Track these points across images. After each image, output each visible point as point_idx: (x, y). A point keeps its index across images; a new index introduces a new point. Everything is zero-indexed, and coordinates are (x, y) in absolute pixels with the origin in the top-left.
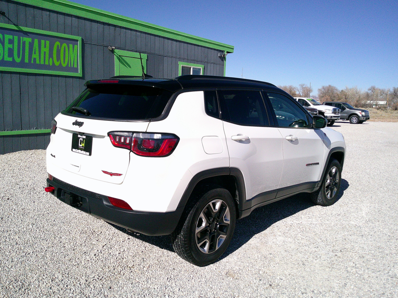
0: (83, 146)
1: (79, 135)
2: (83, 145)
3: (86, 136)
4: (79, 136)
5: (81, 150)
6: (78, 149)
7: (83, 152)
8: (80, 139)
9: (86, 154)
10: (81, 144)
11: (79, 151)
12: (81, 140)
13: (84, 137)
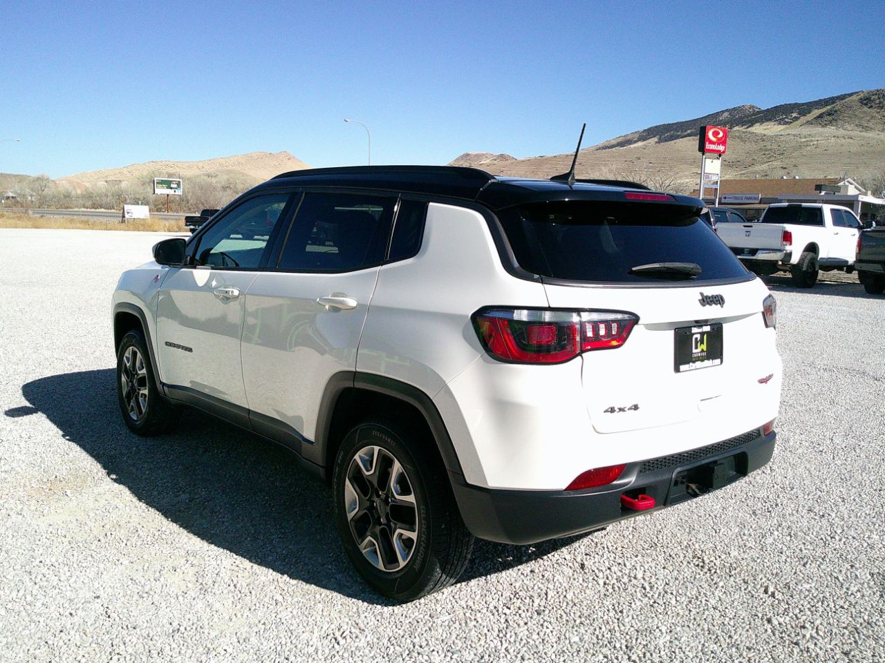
0: (702, 351)
1: (695, 327)
2: (704, 347)
3: (710, 325)
4: (695, 330)
5: (702, 361)
6: (694, 362)
7: (707, 363)
8: (695, 336)
9: (714, 364)
10: (696, 348)
11: (698, 364)
12: (696, 339)
13: (707, 329)
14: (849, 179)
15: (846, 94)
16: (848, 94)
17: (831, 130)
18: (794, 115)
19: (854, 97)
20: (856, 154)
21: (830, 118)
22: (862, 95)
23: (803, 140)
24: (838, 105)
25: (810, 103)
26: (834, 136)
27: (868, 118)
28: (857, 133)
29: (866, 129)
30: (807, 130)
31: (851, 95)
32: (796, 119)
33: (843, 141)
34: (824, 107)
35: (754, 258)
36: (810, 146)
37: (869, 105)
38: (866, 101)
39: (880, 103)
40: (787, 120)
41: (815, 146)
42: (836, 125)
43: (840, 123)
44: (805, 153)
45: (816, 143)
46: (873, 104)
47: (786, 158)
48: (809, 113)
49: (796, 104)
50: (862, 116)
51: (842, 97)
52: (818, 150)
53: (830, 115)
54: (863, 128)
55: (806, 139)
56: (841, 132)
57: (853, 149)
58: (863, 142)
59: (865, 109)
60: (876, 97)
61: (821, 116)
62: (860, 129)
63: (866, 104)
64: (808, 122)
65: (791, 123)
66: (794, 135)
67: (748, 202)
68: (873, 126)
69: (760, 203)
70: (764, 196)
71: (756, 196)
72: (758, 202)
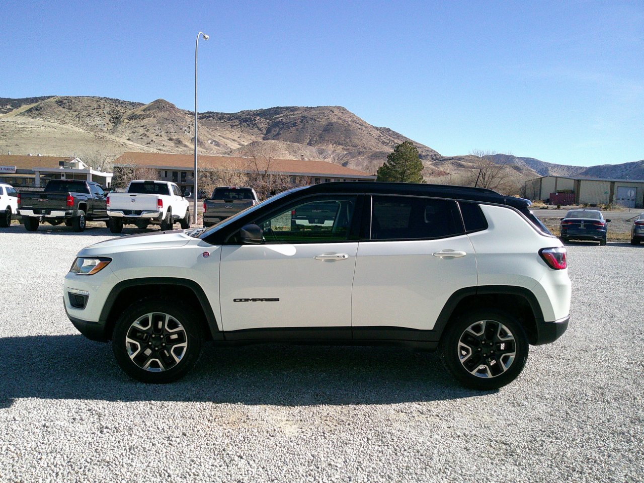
14: (78, 159)
15: (45, 97)
16: (47, 97)
17: (38, 121)
18: (8, 107)
19: (52, 99)
20: (60, 139)
21: (37, 112)
22: (57, 98)
23: (20, 126)
24: (41, 103)
25: (20, 99)
26: (43, 126)
27: (64, 115)
28: (57, 124)
29: (63, 122)
30: (21, 119)
31: (49, 97)
32: (11, 110)
33: (49, 129)
34: (30, 104)
35: (140, 216)
36: (26, 131)
37: (63, 106)
38: (60, 102)
39: (69, 106)
40: (3, 110)
41: (30, 132)
42: (42, 118)
43: (45, 116)
44: (23, 136)
45: (30, 129)
46: (65, 106)
47: (9, 139)
48: (20, 107)
49: (9, 99)
50: (59, 113)
51: (43, 98)
52: (33, 135)
53: (37, 110)
54: (61, 122)
55: (23, 126)
56: (46, 123)
57: (57, 136)
58: (64, 132)
59: (61, 108)
60: (66, 101)
61: (30, 110)
62: (59, 122)
63: (60, 105)
64: (21, 113)
65: (7, 112)
66: (13, 122)
67: (10, 172)
68: (67, 121)
69: (16, 173)
70: (19, 168)
71: (13, 168)
72: (14, 172)
